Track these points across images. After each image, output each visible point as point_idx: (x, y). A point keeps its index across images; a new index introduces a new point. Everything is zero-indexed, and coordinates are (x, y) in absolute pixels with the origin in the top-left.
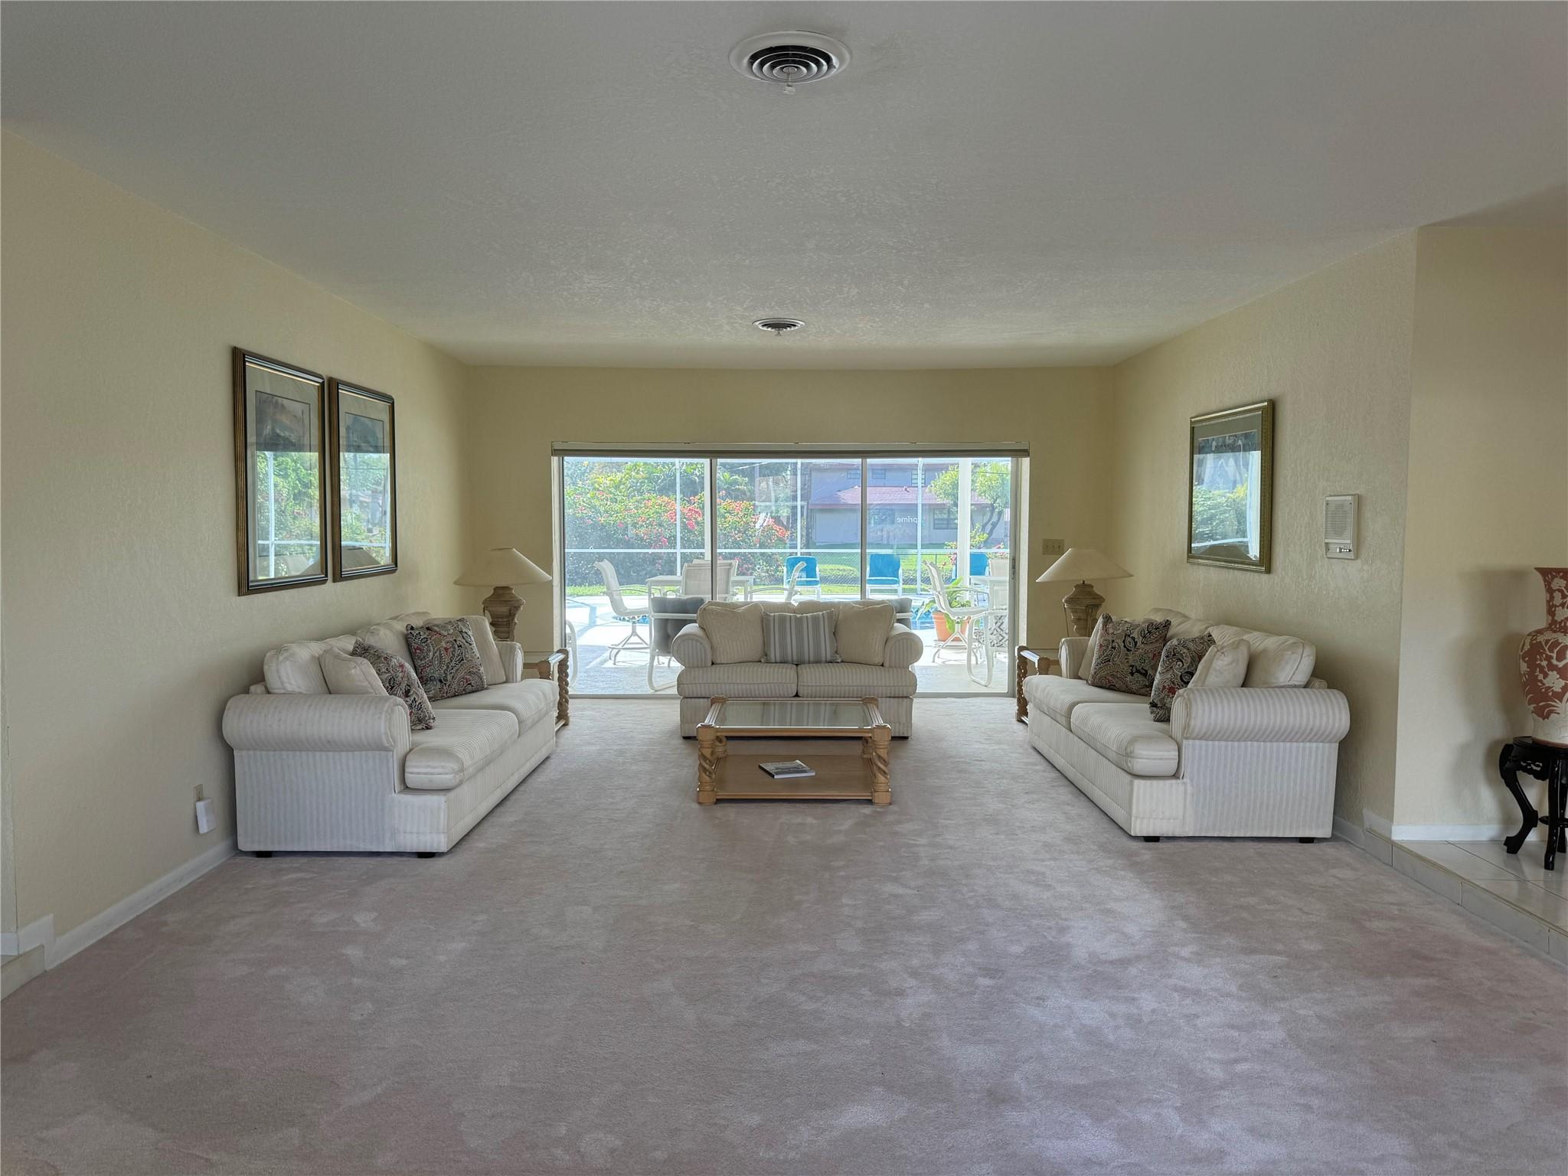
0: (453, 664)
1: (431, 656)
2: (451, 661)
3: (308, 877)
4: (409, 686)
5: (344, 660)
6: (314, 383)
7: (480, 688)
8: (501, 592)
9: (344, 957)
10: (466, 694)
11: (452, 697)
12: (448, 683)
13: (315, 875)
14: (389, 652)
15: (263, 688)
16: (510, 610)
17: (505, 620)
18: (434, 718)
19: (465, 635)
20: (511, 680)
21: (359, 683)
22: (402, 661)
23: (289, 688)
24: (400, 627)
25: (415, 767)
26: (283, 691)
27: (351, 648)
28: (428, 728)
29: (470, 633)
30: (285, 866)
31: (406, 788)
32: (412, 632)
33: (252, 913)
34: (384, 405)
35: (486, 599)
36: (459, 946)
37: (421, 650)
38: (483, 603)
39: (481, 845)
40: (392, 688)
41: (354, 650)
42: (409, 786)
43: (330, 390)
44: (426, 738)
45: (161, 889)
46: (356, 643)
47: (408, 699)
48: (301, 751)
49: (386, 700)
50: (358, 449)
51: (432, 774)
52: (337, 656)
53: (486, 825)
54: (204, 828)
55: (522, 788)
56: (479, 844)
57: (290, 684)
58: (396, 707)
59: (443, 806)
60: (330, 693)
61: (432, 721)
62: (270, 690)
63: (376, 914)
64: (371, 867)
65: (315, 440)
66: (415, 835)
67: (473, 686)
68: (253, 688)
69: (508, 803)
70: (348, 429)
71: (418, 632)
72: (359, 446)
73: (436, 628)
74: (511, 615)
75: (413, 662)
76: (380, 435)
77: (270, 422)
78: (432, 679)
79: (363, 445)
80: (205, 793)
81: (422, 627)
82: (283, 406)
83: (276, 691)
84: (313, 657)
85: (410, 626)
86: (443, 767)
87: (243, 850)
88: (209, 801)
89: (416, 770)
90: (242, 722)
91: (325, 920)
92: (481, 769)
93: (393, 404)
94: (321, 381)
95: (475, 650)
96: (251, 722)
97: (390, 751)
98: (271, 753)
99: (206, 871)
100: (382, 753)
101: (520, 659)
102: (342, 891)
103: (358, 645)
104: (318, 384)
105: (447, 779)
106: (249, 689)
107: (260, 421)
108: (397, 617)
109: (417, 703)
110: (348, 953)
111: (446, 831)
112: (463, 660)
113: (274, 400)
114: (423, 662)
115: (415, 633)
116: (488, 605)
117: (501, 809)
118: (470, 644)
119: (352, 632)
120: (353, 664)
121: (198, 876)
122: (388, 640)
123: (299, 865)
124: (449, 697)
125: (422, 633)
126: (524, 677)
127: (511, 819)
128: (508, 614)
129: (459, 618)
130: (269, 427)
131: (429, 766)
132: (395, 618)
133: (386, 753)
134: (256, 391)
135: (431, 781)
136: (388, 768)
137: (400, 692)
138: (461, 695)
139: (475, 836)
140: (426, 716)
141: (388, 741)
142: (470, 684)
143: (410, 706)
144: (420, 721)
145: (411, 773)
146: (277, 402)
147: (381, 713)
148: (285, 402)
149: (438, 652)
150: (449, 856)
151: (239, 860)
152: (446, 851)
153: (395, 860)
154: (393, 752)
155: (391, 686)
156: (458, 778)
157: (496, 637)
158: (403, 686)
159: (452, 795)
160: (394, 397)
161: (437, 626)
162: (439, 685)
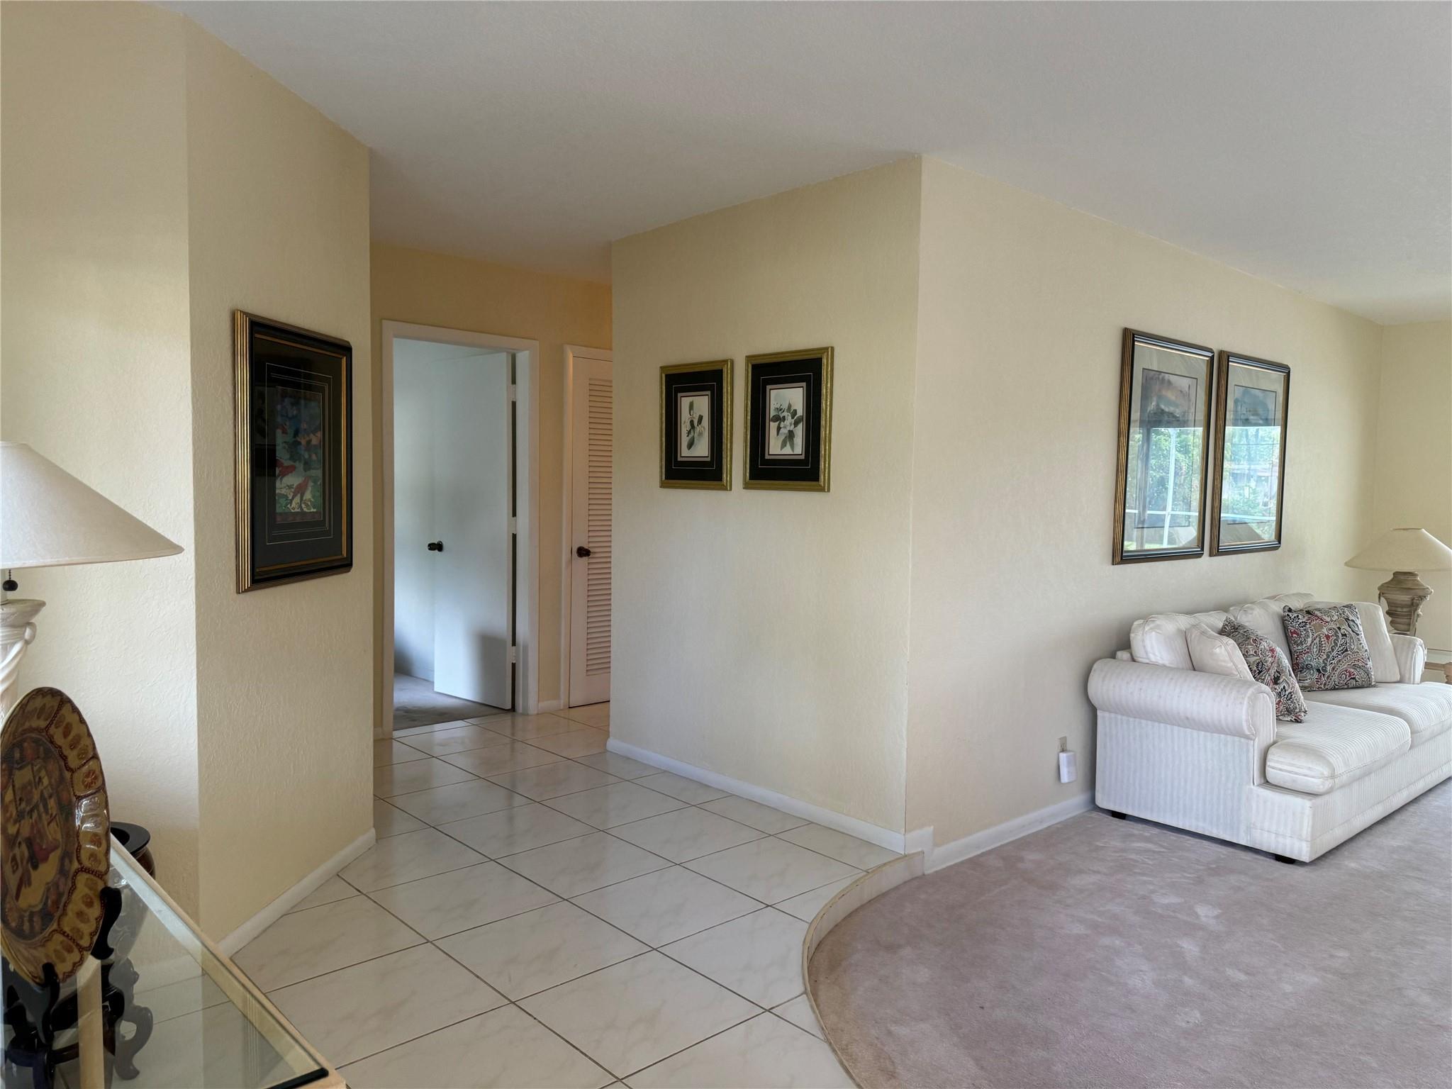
0: (1334, 653)
1: (1309, 642)
2: (1333, 650)
3: (1156, 850)
4: (1279, 672)
5: (1210, 637)
6: (1203, 358)
7: (1367, 684)
8: (1402, 577)
9: (1179, 949)
10: (1348, 688)
11: (1331, 690)
12: (1327, 674)
13: (1163, 850)
14: (1259, 633)
15: (1129, 655)
16: (1413, 599)
17: (1405, 610)
18: (1305, 712)
19: (1351, 623)
20: (1407, 680)
21: (1223, 664)
22: (1274, 646)
23: (1153, 659)
24: (1277, 608)
25: (1278, 762)
26: (1147, 661)
27: (1220, 625)
28: (1298, 721)
29: (1358, 622)
30: (1136, 832)
31: (1266, 783)
32: (1290, 614)
33: (1098, 872)
34: (1278, 376)
35: (1382, 585)
36: (1310, 979)
37: (1298, 634)
38: (1379, 589)
39: (1353, 865)
40: (1260, 672)
41: (1224, 627)
42: (1269, 780)
43: (1220, 364)
44: (1293, 732)
45: (1024, 826)
46: (1226, 620)
47: (1277, 687)
48: (1160, 722)
49: (1251, 685)
50: (1246, 422)
51: (1296, 773)
52: (1203, 633)
53: (1361, 842)
54: (1065, 778)
55: (1412, 809)
56: (1349, 863)
57: (1154, 654)
58: (1261, 695)
59: (1308, 812)
60: (1194, 670)
61: (1303, 714)
62: (1135, 658)
63: (1220, 911)
64: (1222, 856)
65: (1201, 416)
66: (1274, 835)
67: (1358, 680)
68: (1119, 654)
69: (1392, 824)
70: (1236, 402)
71: (1296, 615)
72: (1247, 420)
73: (1317, 613)
74: (1413, 606)
75: (1289, 646)
76: (1271, 407)
77: (1155, 399)
78: (1308, 667)
79: (1252, 417)
80: (1069, 747)
81: (1301, 610)
82: (1169, 382)
83: (1140, 660)
84: (1179, 631)
85: (1287, 608)
86: (1309, 768)
87: (1100, 806)
88: (1072, 753)
89: (1279, 766)
90: (1108, 685)
91: (1166, 901)
92: (1359, 778)
93: (1288, 374)
94: (1210, 355)
95: (1363, 641)
96: (1114, 686)
97: (1251, 739)
98: (1131, 719)
99: (1063, 818)
100: (1243, 740)
101: (1421, 657)
102: (1189, 875)
103: (1228, 623)
104: (1207, 359)
105: (1316, 784)
106: (1115, 654)
107: (1145, 397)
108: (1275, 597)
109: (1287, 693)
110: (1184, 945)
111: (1309, 839)
112: (1347, 650)
113: (1161, 377)
114: (1299, 648)
115: (1293, 615)
116: (1383, 591)
117: (1383, 828)
118: (1358, 635)
119: (1224, 608)
120: (1218, 643)
121: (1056, 822)
122: (1262, 622)
123: (1149, 834)
124: (1327, 690)
125: (1300, 617)
126: (1423, 679)
127: (1395, 843)
128: (1409, 603)
129: (1345, 604)
130: (1154, 403)
131: (1293, 765)
132: (1273, 598)
133: (1247, 741)
134: (1144, 369)
135: (1294, 781)
136: (1248, 757)
137: (1268, 678)
138: (1342, 689)
139: (1345, 852)
140: (1296, 708)
141: (1249, 729)
142: (1354, 678)
143: (1279, 694)
144: (1289, 712)
145: (1273, 768)
146: (1163, 379)
147: (1243, 698)
148: (1173, 378)
149: (1318, 639)
150: (1313, 867)
151: (1095, 815)
152: (1307, 861)
153: (1248, 856)
154: (1254, 740)
155: (1258, 671)
156: (1328, 784)
157: (1392, 628)
158: (1272, 671)
159: (1319, 801)
160: (1290, 366)
161: (1319, 610)
162: (1316, 675)
